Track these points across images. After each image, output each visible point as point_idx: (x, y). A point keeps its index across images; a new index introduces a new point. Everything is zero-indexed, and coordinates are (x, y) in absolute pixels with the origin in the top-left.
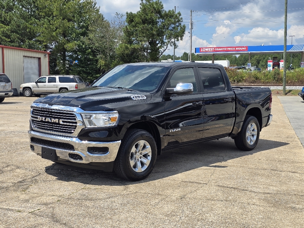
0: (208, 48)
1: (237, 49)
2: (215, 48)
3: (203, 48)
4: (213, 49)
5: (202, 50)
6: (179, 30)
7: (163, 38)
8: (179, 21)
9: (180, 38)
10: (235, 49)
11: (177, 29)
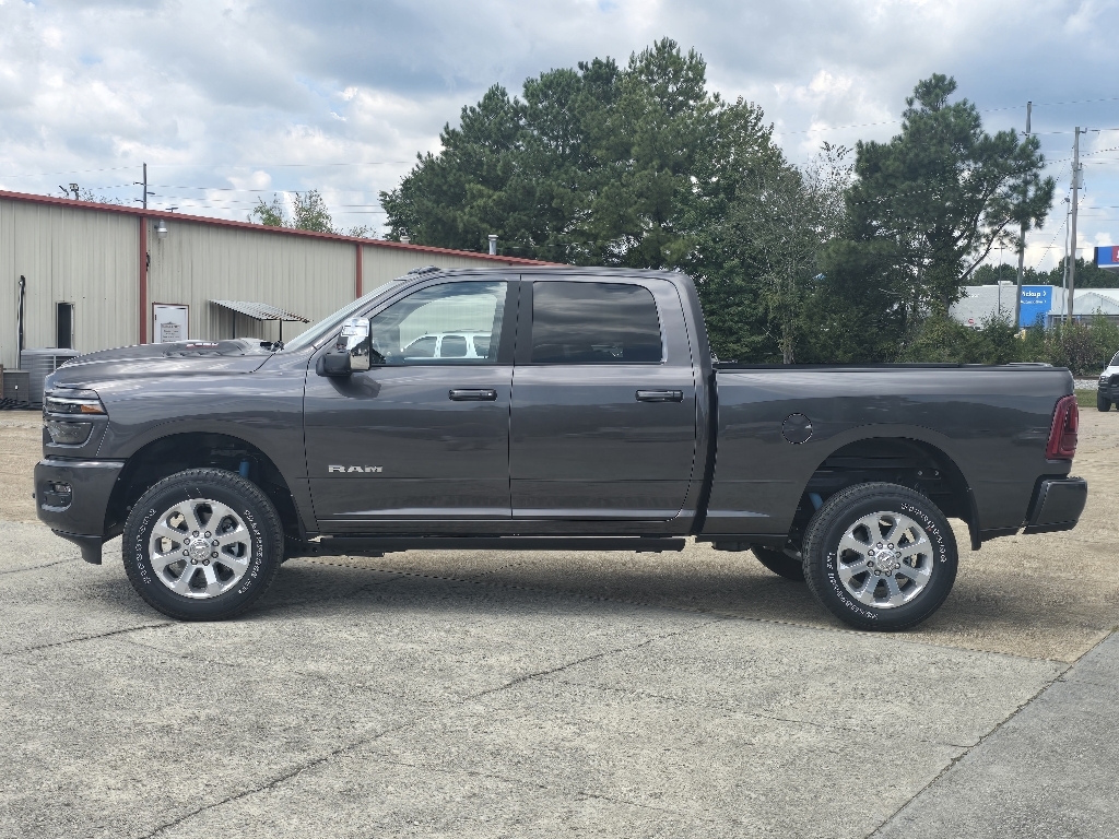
5: (1116, 256)
6: (1031, 193)
7: (976, 220)
8: (1033, 165)
9: (1032, 222)
11: (1025, 193)
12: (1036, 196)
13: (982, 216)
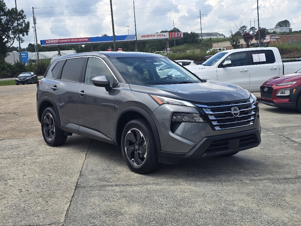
0: (53, 40)
1: (79, 40)
2: (59, 40)
3: (48, 40)
4: (58, 40)
5: (47, 42)
6: (24, 25)
7: (9, 33)
8: (23, 18)
9: (25, 34)
10: (78, 40)
11: (22, 25)
12: (25, 26)
13: (10, 32)
